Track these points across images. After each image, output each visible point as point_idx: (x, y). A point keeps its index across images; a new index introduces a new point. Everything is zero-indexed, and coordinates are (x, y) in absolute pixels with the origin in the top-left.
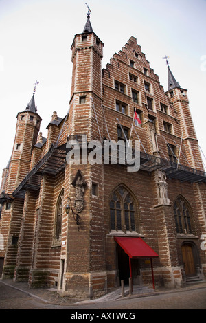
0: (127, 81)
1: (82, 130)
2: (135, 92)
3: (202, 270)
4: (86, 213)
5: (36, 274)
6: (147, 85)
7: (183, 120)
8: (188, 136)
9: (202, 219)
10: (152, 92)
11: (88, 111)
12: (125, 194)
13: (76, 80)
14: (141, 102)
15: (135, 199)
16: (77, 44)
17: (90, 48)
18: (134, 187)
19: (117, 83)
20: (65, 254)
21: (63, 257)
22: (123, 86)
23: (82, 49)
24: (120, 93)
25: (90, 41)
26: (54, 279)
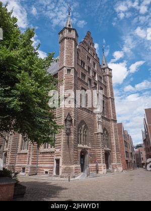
0: (86, 61)
2: (89, 68)
4: (71, 135)
5: (31, 167)
6: (94, 64)
8: (110, 96)
10: (96, 69)
12: (83, 126)
13: (65, 58)
14: (91, 74)
15: (87, 129)
16: (65, 34)
17: (73, 39)
18: (87, 122)
19: (82, 61)
20: (60, 155)
21: (58, 157)
22: (84, 64)
23: (69, 38)
24: (83, 68)
25: (73, 34)
26: (43, 170)
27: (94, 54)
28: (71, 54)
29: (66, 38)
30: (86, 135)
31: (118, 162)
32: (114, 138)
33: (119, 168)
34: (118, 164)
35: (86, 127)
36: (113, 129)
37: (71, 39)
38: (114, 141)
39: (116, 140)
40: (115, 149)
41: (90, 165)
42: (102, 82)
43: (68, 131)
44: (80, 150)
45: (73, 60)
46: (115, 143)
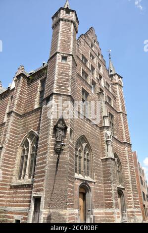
0: (88, 57)
1: (63, 83)
2: (93, 68)
3: (126, 214)
4: (64, 154)
6: (100, 66)
7: (119, 98)
8: (121, 111)
9: (127, 174)
10: (101, 72)
11: (68, 69)
12: (84, 145)
13: (59, 42)
14: (96, 76)
15: (90, 150)
16: (61, 15)
17: (72, 22)
18: (91, 140)
19: (83, 57)
20: (42, 190)
21: (39, 194)
22: (86, 60)
23: (65, 20)
24: (85, 64)
25: (72, 16)
26: (13, 218)
27: (99, 55)
28: (69, 38)
29: (62, 20)
30: (88, 161)
31: (135, 207)
32: (128, 170)
33: (137, 217)
34: (136, 210)
35: (88, 146)
36: (127, 156)
37: (69, 21)
38: (129, 175)
39: (132, 173)
40: (131, 187)
41: (95, 211)
42: (110, 90)
43: (59, 146)
44: (78, 184)
45: (71, 46)
46: (130, 177)
